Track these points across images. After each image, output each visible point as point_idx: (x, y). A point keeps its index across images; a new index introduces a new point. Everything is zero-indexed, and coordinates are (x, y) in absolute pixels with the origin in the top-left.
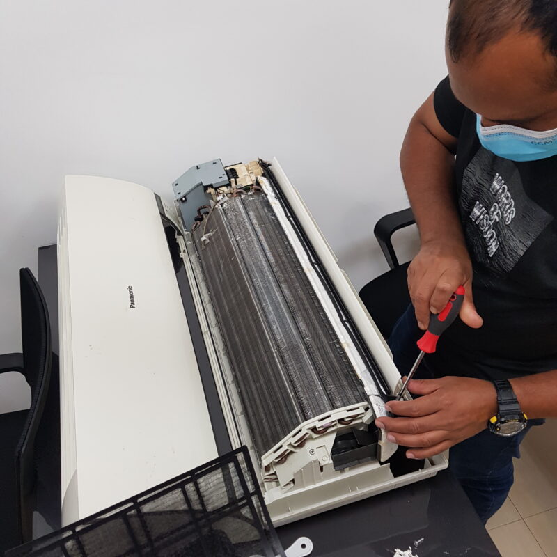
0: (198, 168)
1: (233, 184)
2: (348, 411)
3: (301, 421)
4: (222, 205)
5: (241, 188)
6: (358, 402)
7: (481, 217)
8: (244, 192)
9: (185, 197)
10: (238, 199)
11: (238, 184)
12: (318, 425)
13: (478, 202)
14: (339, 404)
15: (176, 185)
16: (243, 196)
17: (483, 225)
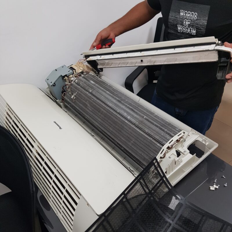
0: (56, 70)
1: (75, 73)
2: (178, 136)
3: (161, 147)
4: (75, 82)
5: (79, 73)
6: (179, 132)
7: (182, 29)
8: (82, 74)
9: (54, 83)
10: (81, 78)
11: (76, 72)
12: (170, 145)
13: (178, 25)
14: (173, 135)
15: (48, 80)
16: (82, 76)
17: (184, 30)
